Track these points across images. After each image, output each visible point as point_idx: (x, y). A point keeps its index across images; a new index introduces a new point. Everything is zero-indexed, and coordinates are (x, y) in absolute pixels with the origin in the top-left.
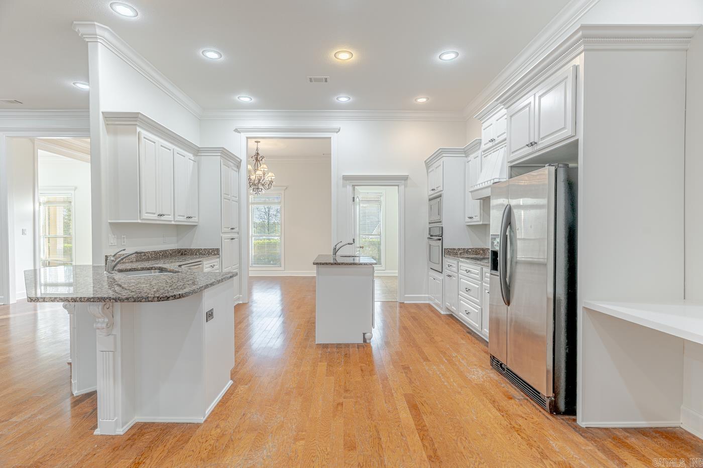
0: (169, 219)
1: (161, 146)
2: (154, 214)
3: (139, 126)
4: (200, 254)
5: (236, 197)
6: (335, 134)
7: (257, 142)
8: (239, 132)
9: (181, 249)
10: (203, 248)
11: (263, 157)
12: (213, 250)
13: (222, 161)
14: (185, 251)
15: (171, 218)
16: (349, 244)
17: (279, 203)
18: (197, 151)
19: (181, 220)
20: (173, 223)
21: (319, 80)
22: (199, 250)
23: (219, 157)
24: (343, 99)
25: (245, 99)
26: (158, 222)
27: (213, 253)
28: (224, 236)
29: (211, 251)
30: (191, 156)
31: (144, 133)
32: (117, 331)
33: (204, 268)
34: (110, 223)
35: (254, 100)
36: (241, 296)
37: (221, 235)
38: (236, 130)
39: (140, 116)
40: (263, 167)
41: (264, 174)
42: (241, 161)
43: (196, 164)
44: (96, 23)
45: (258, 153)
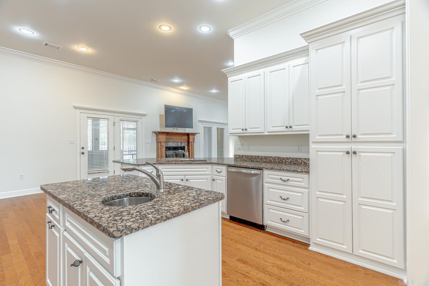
28: (314, 146)
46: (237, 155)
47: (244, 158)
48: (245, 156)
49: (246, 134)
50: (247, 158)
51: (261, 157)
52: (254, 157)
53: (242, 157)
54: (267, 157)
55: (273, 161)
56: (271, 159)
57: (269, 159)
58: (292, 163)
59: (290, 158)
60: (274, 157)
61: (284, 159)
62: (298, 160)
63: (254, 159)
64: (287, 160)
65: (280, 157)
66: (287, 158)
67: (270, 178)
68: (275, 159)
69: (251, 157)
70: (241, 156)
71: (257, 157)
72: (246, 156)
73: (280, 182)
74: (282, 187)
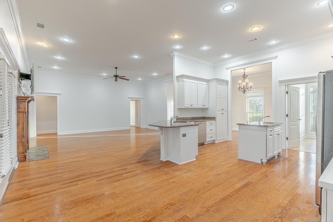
0: (195, 106)
1: (192, 83)
2: (189, 105)
3: (184, 78)
5: (226, 96)
6: (274, 59)
7: (244, 69)
8: (228, 69)
9: (204, 117)
10: (210, 117)
11: (247, 76)
12: (213, 118)
13: (217, 83)
15: (196, 106)
16: (267, 117)
17: (262, 96)
18: (208, 81)
19: (201, 106)
20: (197, 108)
21: (253, 40)
22: (209, 117)
24: (273, 42)
25: (226, 56)
26: (191, 108)
28: (218, 112)
30: (206, 83)
31: (185, 80)
32: (163, 135)
33: (207, 124)
34: (178, 108)
35: (230, 56)
36: (228, 137)
37: (217, 112)
38: (227, 69)
39: (184, 75)
40: (247, 80)
41: (247, 84)
42: (228, 81)
43: (208, 86)
44: (174, 52)
45: (244, 75)
51: (187, 118)
70: (179, 118)
73: (210, 124)
74: (211, 126)
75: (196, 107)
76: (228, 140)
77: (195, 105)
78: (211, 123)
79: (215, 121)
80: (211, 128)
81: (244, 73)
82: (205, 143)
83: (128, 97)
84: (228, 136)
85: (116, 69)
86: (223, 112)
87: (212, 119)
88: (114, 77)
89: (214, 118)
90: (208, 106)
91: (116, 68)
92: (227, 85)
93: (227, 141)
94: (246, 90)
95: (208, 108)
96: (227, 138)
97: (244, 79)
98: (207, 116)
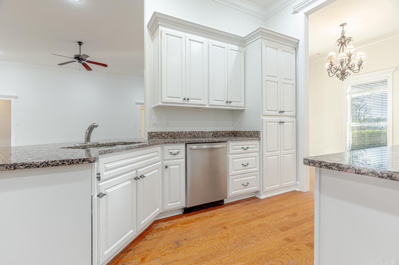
1: (190, 40)
3: (161, 25)
4: (246, 136)
5: (292, 80)
7: (343, 24)
10: (247, 130)
11: (350, 39)
12: (255, 132)
13: (263, 42)
14: (236, 133)
19: (222, 104)
20: (207, 106)
22: (245, 132)
23: (260, 39)
27: (254, 136)
28: (265, 118)
29: (252, 133)
31: (165, 30)
33: (231, 148)
34: (153, 108)
36: (298, 183)
37: (262, 117)
40: (351, 47)
41: (350, 56)
42: (299, 41)
43: (242, 54)
45: (343, 37)
46: (154, 132)
47: (163, 135)
48: (165, 132)
49: (185, 106)
50: (167, 135)
51: (184, 133)
52: (177, 133)
53: (161, 134)
54: (191, 132)
55: (197, 136)
56: (196, 134)
57: (193, 134)
58: (213, 136)
59: (211, 132)
60: (198, 132)
61: (207, 133)
62: (218, 133)
63: (177, 135)
64: (209, 134)
65: (204, 132)
66: (209, 132)
67: (234, 149)
68: (199, 134)
69: (173, 134)
70: (159, 133)
71: (180, 133)
72: (167, 133)
73: (242, 151)
74: (242, 155)
75: (205, 105)
76: (298, 190)
77: (201, 100)
78: (245, 147)
79: (257, 142)
80: (245, 161)
81: (343, 33)
82: (225, 200)
83: (136, 103)
84: (297, 181)
85: (80, 45)
86: (282, 119)
87: (251, 136)
88: (75, 60)
89: (255, 135)
90: (242, 104)
91: (80, 43)
92: (294, 52)
93: (295, 192)
94: (346, 71)
95: (243, 110)
96: (296, 185)
97: (342, 47)
98: (242, 130)
